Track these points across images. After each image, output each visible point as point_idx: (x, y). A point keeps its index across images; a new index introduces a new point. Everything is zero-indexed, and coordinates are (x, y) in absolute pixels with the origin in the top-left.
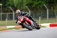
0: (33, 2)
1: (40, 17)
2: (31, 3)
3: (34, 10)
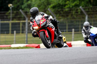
0: (66, 2)
1: (73, 30)
2: (62, 4)
3: (67, 16)
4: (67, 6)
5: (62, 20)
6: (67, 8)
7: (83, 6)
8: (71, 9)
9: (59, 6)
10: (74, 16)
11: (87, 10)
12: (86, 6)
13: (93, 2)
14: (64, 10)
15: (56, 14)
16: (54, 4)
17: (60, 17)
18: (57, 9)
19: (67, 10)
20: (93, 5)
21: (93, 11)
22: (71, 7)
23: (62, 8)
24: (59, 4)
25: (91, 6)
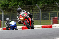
4: (10, 5)
5: (7, 13)
6: (10, 6)
7: (20, 5)
8: (12, 7)
9: (5, 5)
10: (14, 11)
11: (22, 7)
12: (22, 5)
13: (26, 3)
14: (8, 8)
15: (3, 10)
16: (2, 4)
17: (6, 12)
18: (4, 7)
19: (10, 7)
20: (26, 5)
21: (26, 8)
22: (13, 5)
23: (7, 6)
24: (5, 4)
25: (25, 5)
